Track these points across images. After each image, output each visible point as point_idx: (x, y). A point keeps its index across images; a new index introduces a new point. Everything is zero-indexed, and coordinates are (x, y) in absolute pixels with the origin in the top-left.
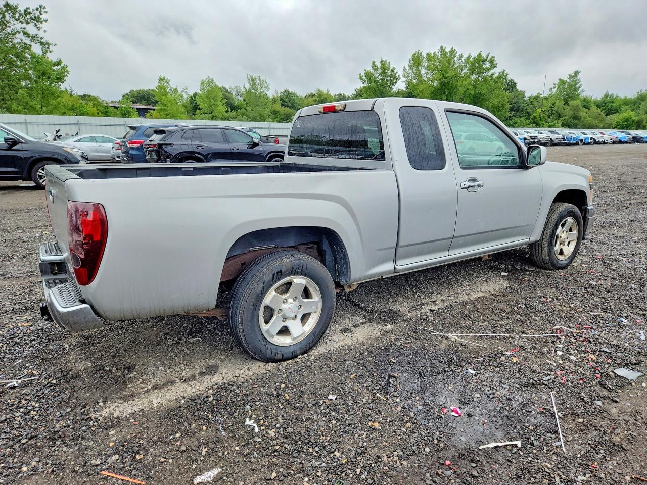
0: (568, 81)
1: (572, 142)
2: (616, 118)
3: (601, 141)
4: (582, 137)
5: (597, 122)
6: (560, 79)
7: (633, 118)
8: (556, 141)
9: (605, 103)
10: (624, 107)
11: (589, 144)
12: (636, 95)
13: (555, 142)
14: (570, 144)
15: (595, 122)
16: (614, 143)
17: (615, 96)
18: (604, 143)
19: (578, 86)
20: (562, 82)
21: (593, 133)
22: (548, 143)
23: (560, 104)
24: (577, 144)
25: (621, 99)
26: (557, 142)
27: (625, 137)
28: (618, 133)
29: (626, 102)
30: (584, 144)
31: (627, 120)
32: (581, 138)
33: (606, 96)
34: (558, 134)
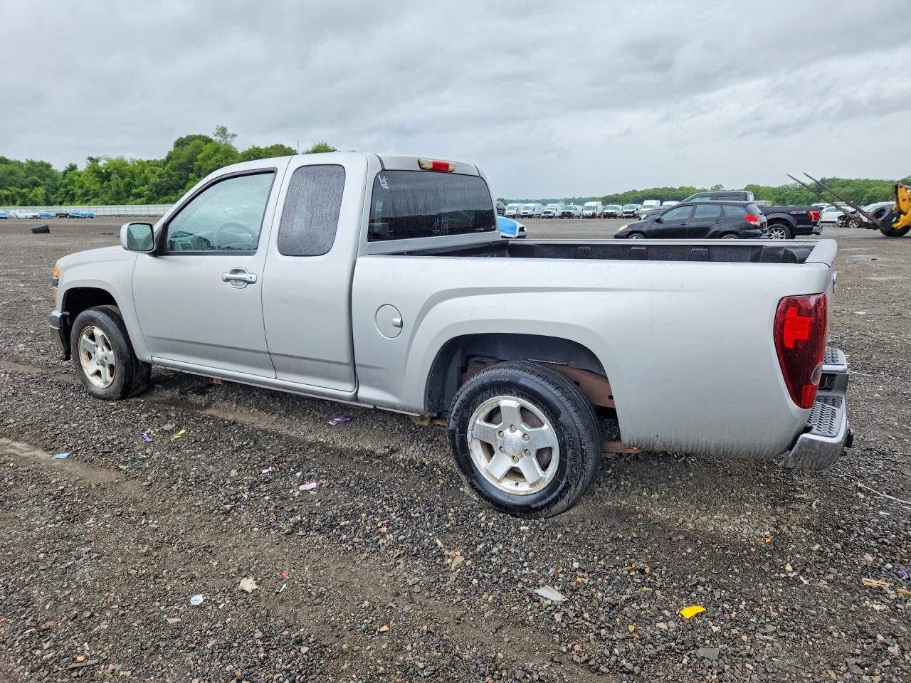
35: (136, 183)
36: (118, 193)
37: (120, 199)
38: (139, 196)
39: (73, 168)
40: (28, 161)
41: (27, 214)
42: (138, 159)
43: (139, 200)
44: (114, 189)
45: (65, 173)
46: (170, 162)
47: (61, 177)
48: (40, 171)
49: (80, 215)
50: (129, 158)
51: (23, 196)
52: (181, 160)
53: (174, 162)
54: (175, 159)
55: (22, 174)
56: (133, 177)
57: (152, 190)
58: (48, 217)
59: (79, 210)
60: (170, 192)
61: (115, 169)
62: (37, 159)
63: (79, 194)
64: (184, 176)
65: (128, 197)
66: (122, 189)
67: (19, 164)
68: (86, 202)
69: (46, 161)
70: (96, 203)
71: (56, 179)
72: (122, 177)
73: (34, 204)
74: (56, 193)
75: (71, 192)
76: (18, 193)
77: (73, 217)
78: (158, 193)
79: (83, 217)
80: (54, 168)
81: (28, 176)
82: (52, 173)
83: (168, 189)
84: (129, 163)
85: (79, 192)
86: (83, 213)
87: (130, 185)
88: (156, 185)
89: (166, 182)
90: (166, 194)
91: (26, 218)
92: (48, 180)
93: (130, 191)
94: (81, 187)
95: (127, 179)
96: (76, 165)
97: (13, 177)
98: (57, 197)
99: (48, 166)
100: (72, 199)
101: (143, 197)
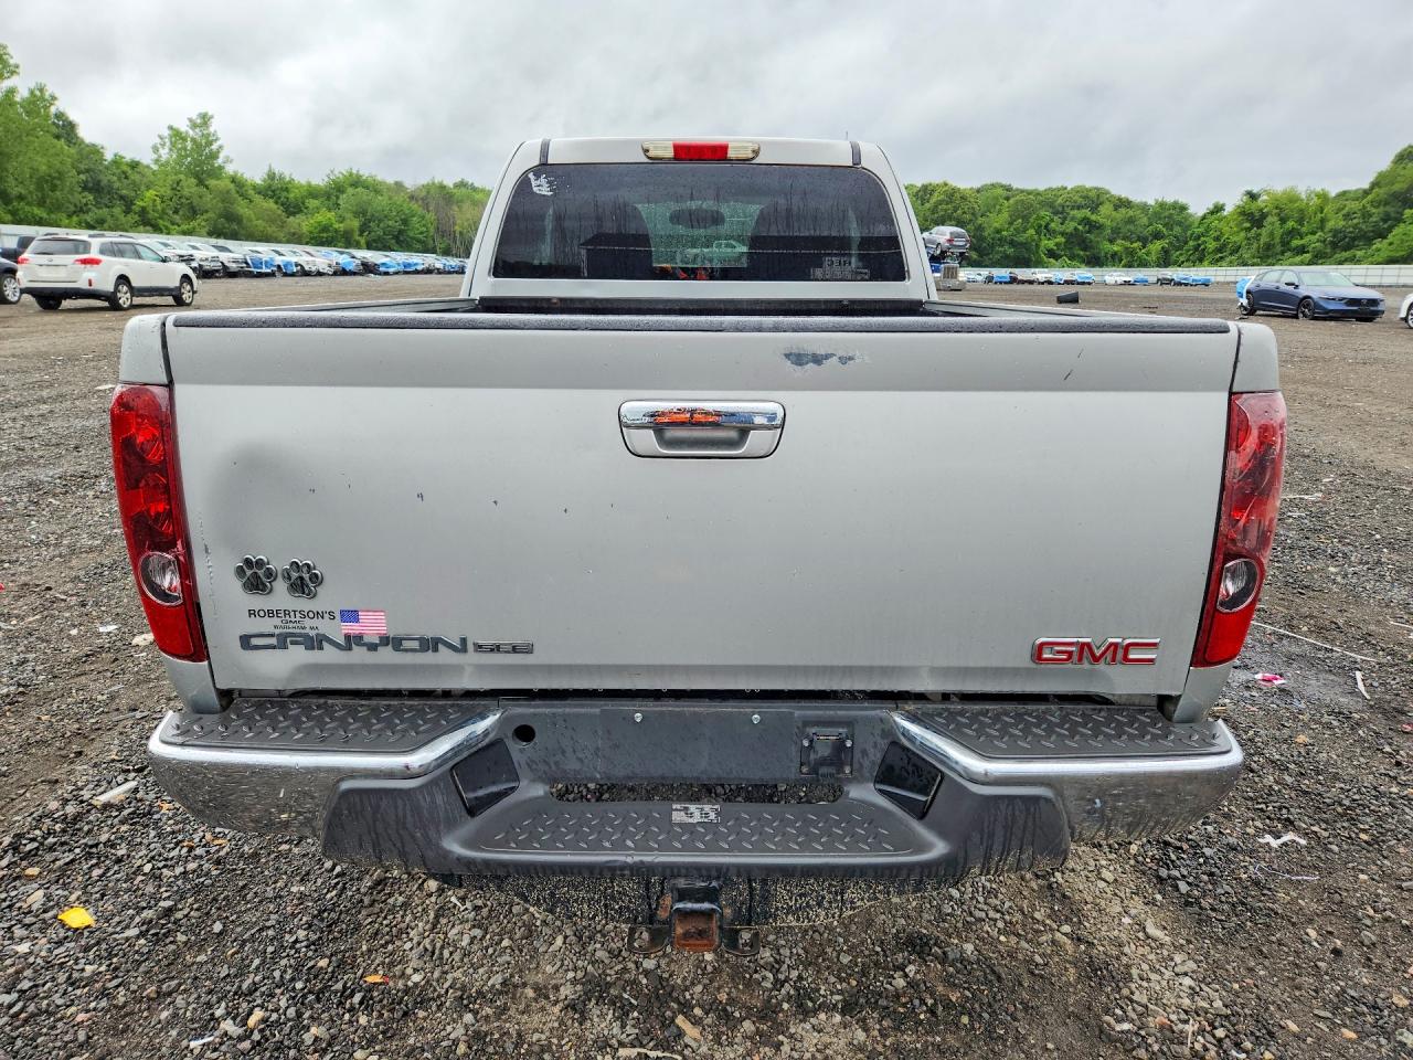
0: (191, 132)
1: (264, 270)
2: (304, 223)
3: (314, 269)
4: (279, 260)
5: (274, 228)
6: (171, 128)
7: (336, 226)
8: (233, 267)
9: (273, 191)
10: (313, 203)
11: (293, 275)
12: (326, 179)
13: (232, 270)
14: (260, 275)
15: (271, 230)
16: (335, 274)
17: (288, 179)
18: (320, 274)
19: (214, 147)
20: (177, 135)
21: (295, 252)
22: (217, 271)
23: (189, 186)
24: (272, 275)
25: (302, 186)
26: (237, 270)
27: (349, 263)
28: (335, 254)
29: (313, 193)
30: (286, 275)
31: (325, 229)
32: (276, 263)
33: (272, 176)
34: (230, 251)
35: (1304, 229)
36: (1268, 247)
37: (1268, 257)
38: (1302, 250)
39: (1218, 209)
40: (1157, 201)
41: (1118, 279)
42: (1318, 189)
43: (1298, 259)
44: (1264, 239)
45: (1204, 218)
46: (1376, 190)
47: (1196, 224)
48: (1171, 216)
49: (1190, 282)
50: (1305, 189)
51: (1131, 253)
52: (1397, 187)
53: (1382, 191)
54: (1386, 185)
55: (1145, 220)
56: (1301, 221)
57: (1325, 241)
58: (1145, 282)
59: (1192, 274)
60: (1356, 243)
61: (1277, 208)
62: (1170, 199)
63: (1210, 250)
64: (1393, 215)
65: (1283, 253)
66: (1277, 240)
67: (1144, 207)
68: (1216, 262)
69: (1182, 200)
70: (1231, 264)
71: (1188, 227)
72: (1283, 221)
73: (1143, 264)
74: (1182, 249)
75: (1202, 247)
76: (1127, 248)
77: (1180, 284)
78: (1334, 245)
79: (1195, 284)
80: (1191, 211)
81: (1151, 224)
82: (1186, 219)
83: (1354, 239)
84: (1303, 196)
85: (1212, 245)
86: (1196, 278)
87: (1292, 233)
88: (1335, 232)
89: (1355, 227)
90: (1347, 248)
91: (1116, 284)
92: (1177, 230)
93: (1288, 243)
94: (1217, 239)
95: (1290, 224)
96: (1223, 205)
97: (1132, 227)
98: (1181, 254)
99: (1183, 208)
100: (1199, 257)
101: (1308, 252)
